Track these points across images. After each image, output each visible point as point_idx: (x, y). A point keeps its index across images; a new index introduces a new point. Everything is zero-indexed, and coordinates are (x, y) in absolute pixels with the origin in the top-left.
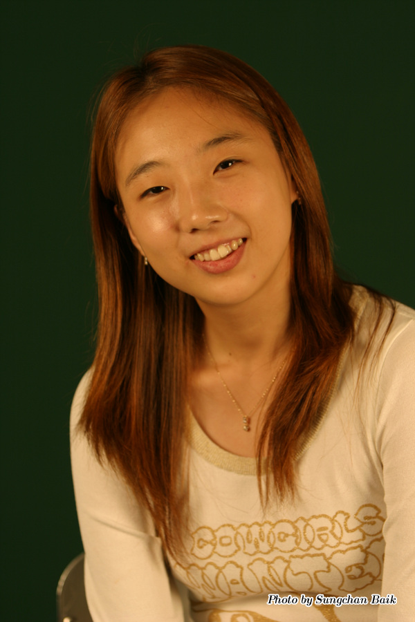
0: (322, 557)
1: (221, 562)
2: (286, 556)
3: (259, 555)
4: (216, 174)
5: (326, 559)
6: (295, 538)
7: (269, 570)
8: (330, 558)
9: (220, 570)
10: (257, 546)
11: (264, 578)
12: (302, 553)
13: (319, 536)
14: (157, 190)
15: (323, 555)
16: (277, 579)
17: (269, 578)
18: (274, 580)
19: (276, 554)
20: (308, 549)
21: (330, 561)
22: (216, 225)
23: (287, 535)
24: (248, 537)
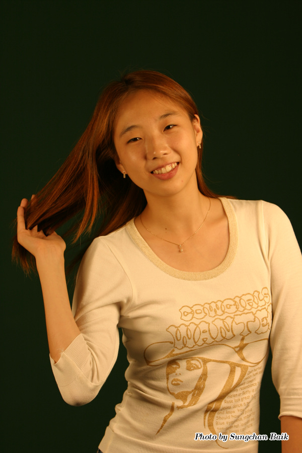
0: (251, 314)
1: (197, 322)
2: (232, 315)
3: (217, 317)
4: (165, 132)
5: (254, 314)
6: (235, 307)
7: (224, 323)
8: (255, 314)
9: (197, 326)
10: (216, 312)
11: (221, 328)
12: (240, 313)
13: (248, 304)
14: (135, 140)
15: (252, 312)
16: (228, 327)
17: (224, 327)
18: (226, 328)
19: (226, 315)
20: (244, 310)
21: (255, 315)
22: (165, 156)
23: (231, 305)
24: (210, 309)
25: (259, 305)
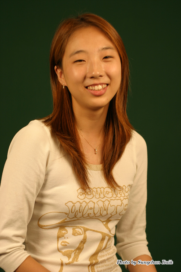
0: (120, 200)
1: (87, 201)
2: (109, 199)
3: (100, 199)
4: (103, 60)
5: (121, 201)
6: (112, 193)
7: (103, 204)
8: (123, 201)
9: (87, 203)
10: (100, 195)
11: (101, 207)
12: (114, 199)
13: (119, 193)
15: (120, 199)
16: (105, 206)
17: (103, 207)
18: (104, 208)
19: (105, 198)
20: (116, 197)
21: (123, 202)
22: (100, 77)
23: (109, 192)
24: (96, 192)
25: (125, 195)
